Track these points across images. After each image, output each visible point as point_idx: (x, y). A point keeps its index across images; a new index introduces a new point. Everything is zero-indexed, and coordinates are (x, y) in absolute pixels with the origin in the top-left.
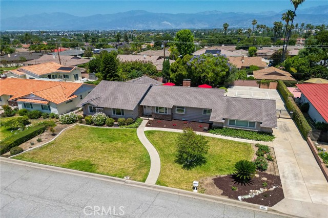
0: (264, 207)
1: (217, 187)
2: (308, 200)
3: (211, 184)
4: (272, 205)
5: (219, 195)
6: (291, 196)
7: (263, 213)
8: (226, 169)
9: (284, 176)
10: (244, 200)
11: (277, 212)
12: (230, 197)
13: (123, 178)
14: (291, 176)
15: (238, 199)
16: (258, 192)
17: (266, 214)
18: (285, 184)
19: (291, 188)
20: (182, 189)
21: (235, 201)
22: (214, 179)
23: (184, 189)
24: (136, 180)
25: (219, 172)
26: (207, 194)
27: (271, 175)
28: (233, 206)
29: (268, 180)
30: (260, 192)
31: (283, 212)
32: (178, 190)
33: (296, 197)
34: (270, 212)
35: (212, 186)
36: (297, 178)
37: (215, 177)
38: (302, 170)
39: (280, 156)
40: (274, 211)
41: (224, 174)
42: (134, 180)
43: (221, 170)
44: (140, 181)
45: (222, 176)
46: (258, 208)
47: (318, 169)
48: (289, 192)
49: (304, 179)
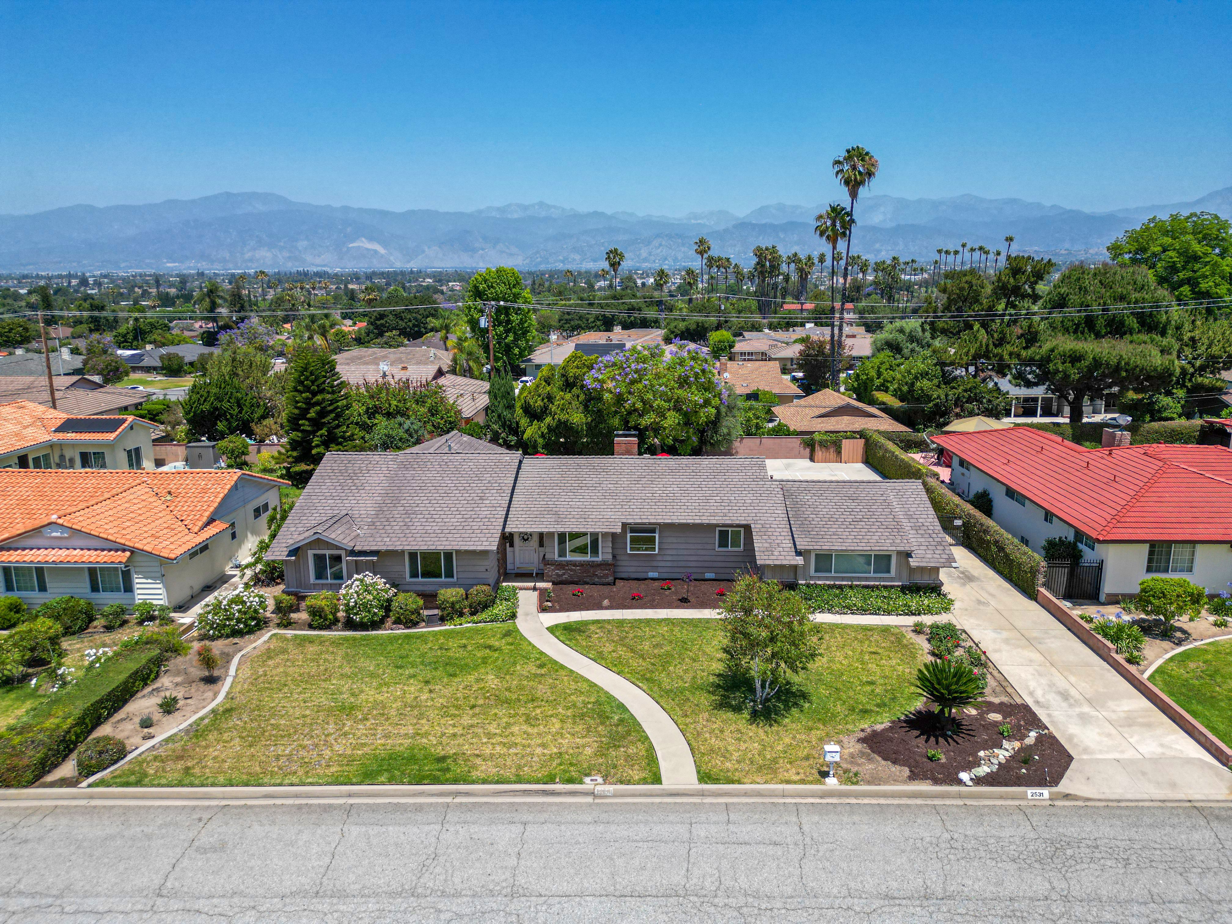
0: (1038, 790)
1: (885, 759)
2: (1130, 754)
3: (862, 754)
4: (1055, 781)
5: (904, 782)
6: (1086, 750)
7: (1044, 807)
8: (878, 706)
9: (1037, 702)
10: (978, 781)
11: (1075, 798)
12: (936, 781)
13: (581, 782)
14: (1053, 699)
15: (960, 782)
16: (1002, 755)
17: (1051, 808)
18: (1052, 722)
19: (1074, 729)
20: (788, 782)
21: (955, 789)
22: (861, 740)
23: (795, 782)
24: (628, 783)
25: (863, 718)
26: (869, 783)
27: (1002, 704)
28: (957, 806)
29: (1005, 718)
30: (1007, 754)
31: (1091, 796)
32: (780, 786)
33: (1101, 752)
34: (1058, 803)
35: (870, 760)
36: (1072, 701)
37: (862, 735)
38: (1073, 679)
39: (996, 651)
40: (1067, 796)
41: (882, 723)
42: (622, 782)
43: (865, 712)
44: (644, 781)
45: (879, 727)
46: (1024, 797)
47: (1108, 670)
48: (1075, 740)
49: (1089, 701)
